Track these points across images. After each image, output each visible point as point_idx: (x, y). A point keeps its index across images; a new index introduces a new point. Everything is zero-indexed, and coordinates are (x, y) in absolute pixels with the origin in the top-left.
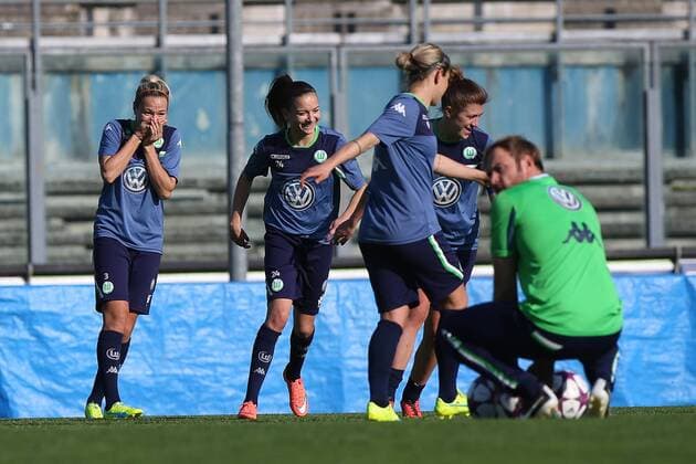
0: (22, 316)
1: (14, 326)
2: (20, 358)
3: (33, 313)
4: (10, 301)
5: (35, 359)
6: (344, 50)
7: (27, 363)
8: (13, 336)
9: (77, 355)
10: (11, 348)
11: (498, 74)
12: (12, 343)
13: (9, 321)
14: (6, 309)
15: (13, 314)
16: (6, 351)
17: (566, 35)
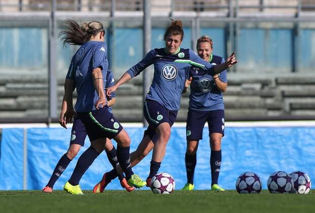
0: (46, 142)
1: (42, 147)
2: (45, 162)
3: (51, 141)
4: (40, 135)
5: (51, 162)
6: (198, 20)
7: (48, 164)
8: (41, 151)
10: (40, 157)
11: (270, 33)
13: (39, 144)
14: (38, 139)
15: (41, 141)
16: (38, 158)
17: (302, 14)
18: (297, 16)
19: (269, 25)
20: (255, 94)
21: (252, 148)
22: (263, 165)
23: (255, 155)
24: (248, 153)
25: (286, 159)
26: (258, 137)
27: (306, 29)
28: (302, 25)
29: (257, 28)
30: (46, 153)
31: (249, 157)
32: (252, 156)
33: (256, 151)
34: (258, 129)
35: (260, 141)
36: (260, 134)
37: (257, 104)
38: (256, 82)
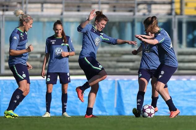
6: (4, 17)
17: (65, 13)
18: (62, 14)
19: (46, 20)
20: (37, 60)
21: (36, 92)
22: (42, 102)
23: (37, 96)
24: (33, 95)
25: (55, 98)
26: (39, 85)
27: (67, 22)
28: (65, 20)
29: (38, 21)
31: (34, 97)
32: (36, 97)
33: (38, 93)
34: (39, 81)
35: (40, 87)
36: (40, 83)
37: (38, 66)
38: (38, 53)
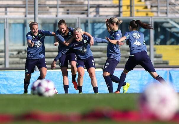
0: (5, 79)
1: (3, 81)
2: (5, 88)
3: (7, 78)
4: (2, 75)
5: (8, 89)
7: (6, 90)
8: (3, 83)
9: (17, 88)
10: (2, 86)
11: (12, 25)
12: (3, 85)
13: (2, 80)
14: (1, 77)
15: (3, 78)
16: (1, 87)
30: (5, 84)
